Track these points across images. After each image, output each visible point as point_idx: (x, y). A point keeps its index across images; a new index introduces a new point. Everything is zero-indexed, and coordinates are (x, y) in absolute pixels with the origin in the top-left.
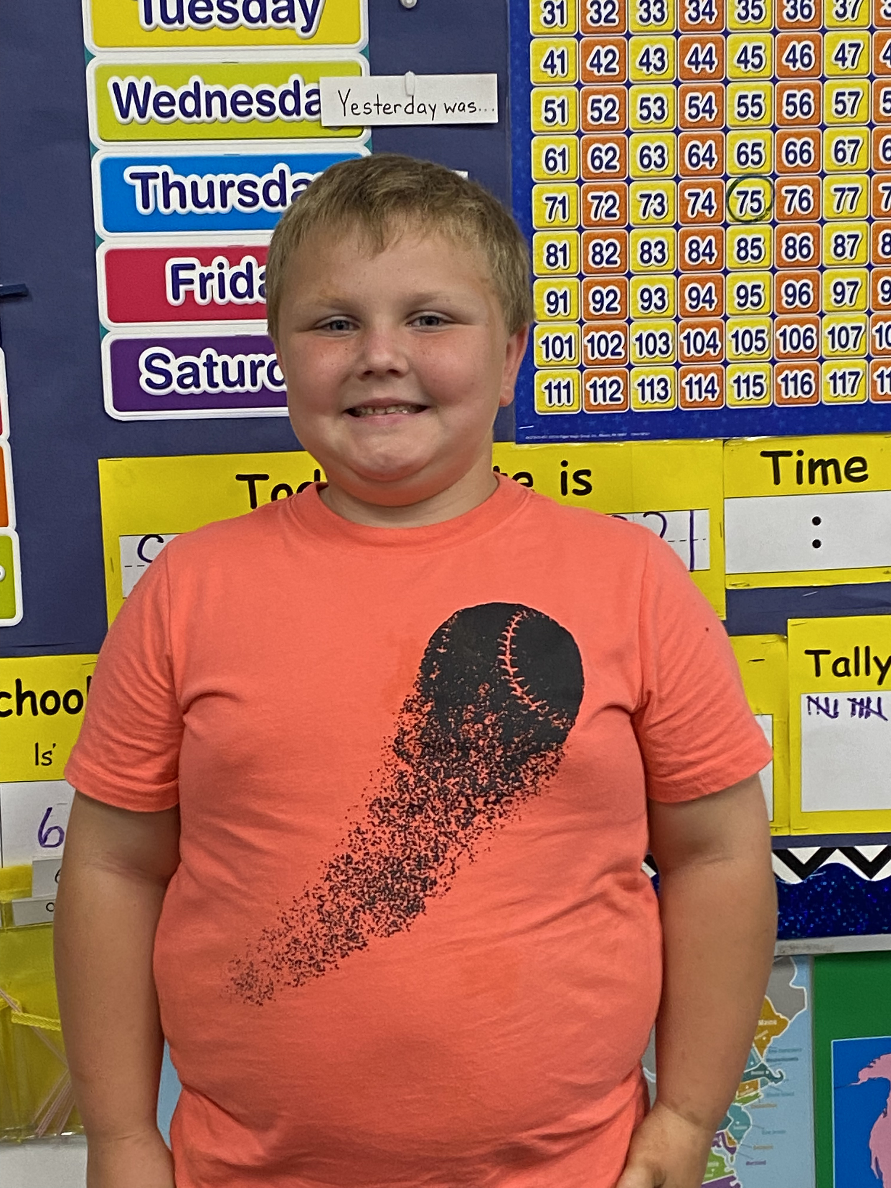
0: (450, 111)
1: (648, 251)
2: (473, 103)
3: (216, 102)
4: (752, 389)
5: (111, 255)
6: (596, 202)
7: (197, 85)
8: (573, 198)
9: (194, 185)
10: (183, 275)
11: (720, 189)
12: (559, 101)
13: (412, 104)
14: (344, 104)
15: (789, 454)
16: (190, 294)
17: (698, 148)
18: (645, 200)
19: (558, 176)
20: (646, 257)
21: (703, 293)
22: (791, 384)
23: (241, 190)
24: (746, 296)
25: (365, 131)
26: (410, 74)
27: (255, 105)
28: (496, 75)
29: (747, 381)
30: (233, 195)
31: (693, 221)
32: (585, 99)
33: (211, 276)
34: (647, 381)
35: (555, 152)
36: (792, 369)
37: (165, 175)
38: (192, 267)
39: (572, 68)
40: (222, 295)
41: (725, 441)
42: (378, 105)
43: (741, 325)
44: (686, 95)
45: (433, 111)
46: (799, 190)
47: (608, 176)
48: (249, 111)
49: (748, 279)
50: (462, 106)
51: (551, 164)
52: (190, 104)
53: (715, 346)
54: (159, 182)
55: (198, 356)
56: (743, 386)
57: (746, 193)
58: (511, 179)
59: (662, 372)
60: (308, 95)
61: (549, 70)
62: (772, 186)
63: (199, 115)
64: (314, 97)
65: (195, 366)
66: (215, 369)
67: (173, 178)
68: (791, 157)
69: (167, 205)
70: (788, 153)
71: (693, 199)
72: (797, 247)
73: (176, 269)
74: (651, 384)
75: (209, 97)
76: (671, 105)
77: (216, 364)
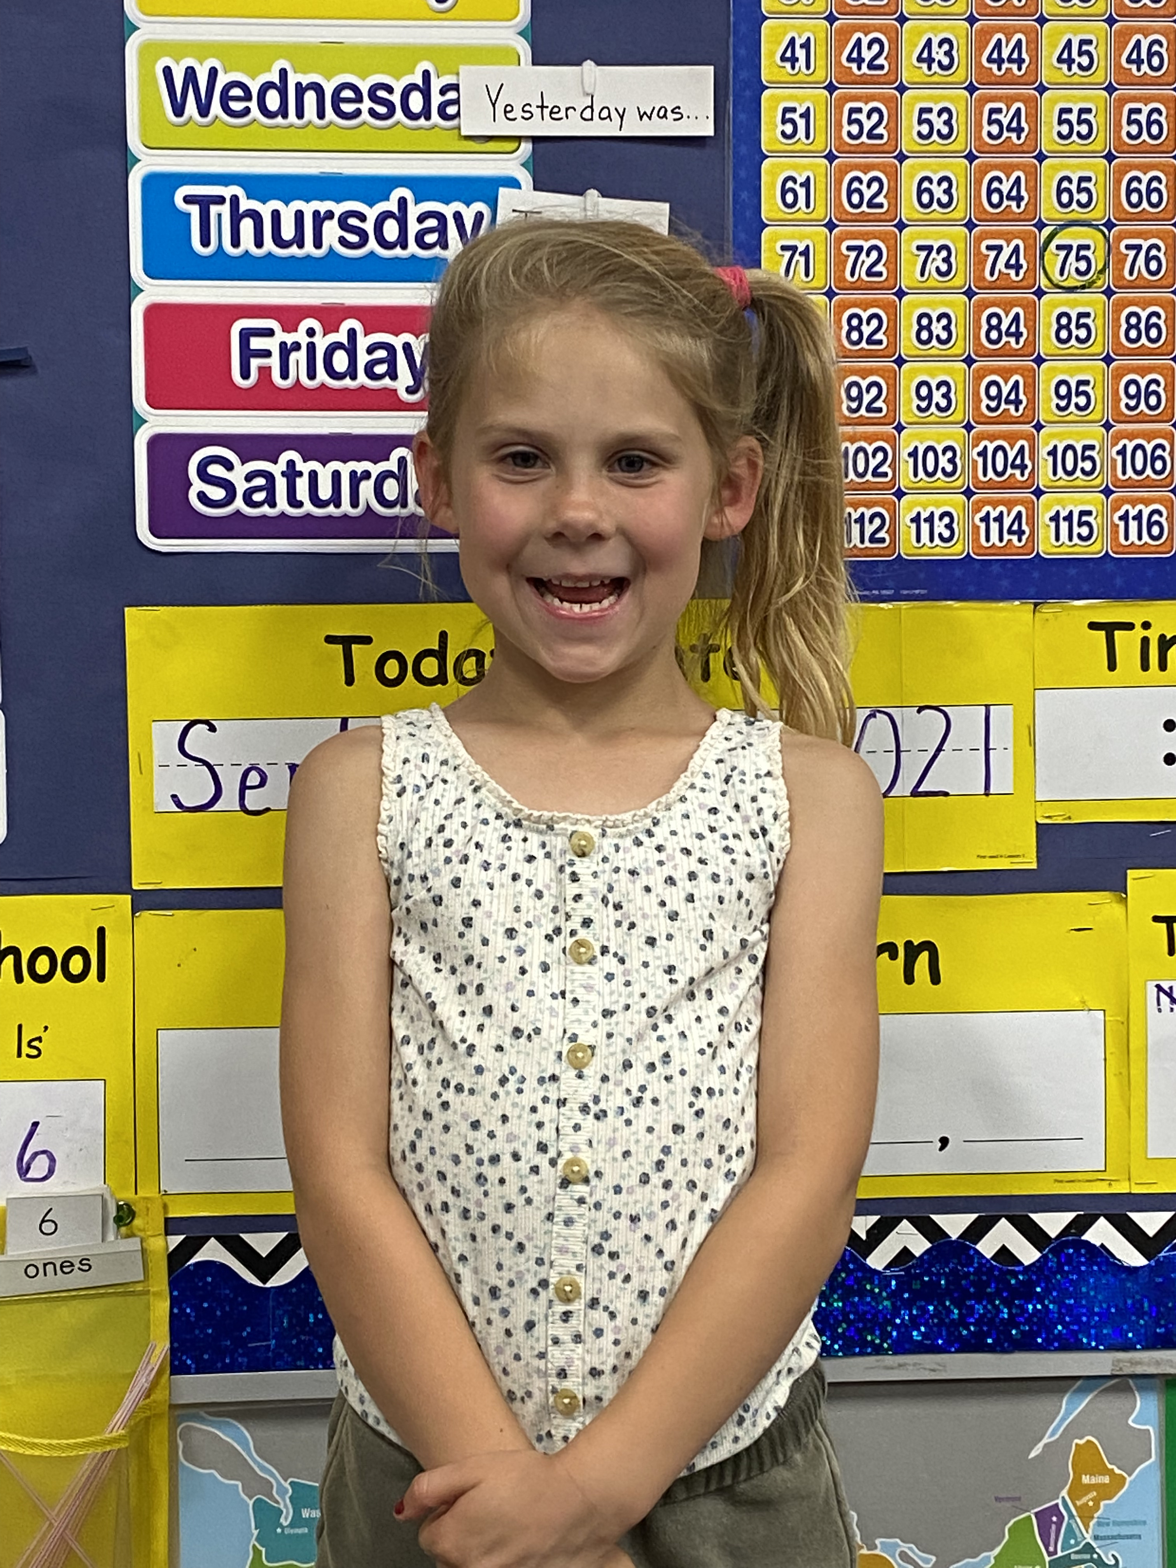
0: (645, 117)
1: (928, 328)
2: (679, 108)
3: (310, 97)
4: (1076, 530)
5: (154, 312)
6: (853, 254)
7: (283, 73)
8: (821, 248)
9: (276, 216)
10: (256, 343)
11: (1031, 241)
12: (801, 110)
13: (592, 107)
14: (494, 105)
15: (1130, 626)
16: (265, 371)
17: (1000, 181)
18: (924, 254)
19: (799, 215)
20: (924, 335)
21: (1005, 391)
22: (1133, 525)
23: (343, 224)
24: (1069, 395)
25: (523, 145)
26: (589, 64)
27: (367, 104)
28: (712, 68)
29: (1069, 518)
30: (331, 231)
31: (992, 286)
32: (840, 108)
33: (297, 346)
34: (924, 515)
35: (795, 181)
36: (1133, 503)
37: (235, 200)
38: (270, 333)
39: (821, 63)
40: (312, 375)
41: (1036, 605)
42: (542, 107)
43: (1060, 436)
44: (984, 106)
45: (622, 117)
46: (1145, 245)
47: (871, 217)
48: (358, 112)
49: (1071, 372)
50: (663, 111)
51: (790, 198)
52: (273, 100)
53: (1023, 467)
54: (225, 209)
55: (275, 462)
56: (1064, 526)
57: (1069, 248)
58: (731, 220)
59: (945, 503)
60: (443, 92)
61: (788, 65)
62: (1107, 240)
63: (285, 116)
64: (451, 95)
65: (269, 477)
66: (298, 480)
67: (245, 204)
68: (1134, 198)
69: (236, 243)
70: (1129, 193)
71: (993, 254)
72: (1142, 326)
73: (246, 335)
74: (930, 519)
75: (301, 90)
76: (962, 119)
77: (300, 474)
